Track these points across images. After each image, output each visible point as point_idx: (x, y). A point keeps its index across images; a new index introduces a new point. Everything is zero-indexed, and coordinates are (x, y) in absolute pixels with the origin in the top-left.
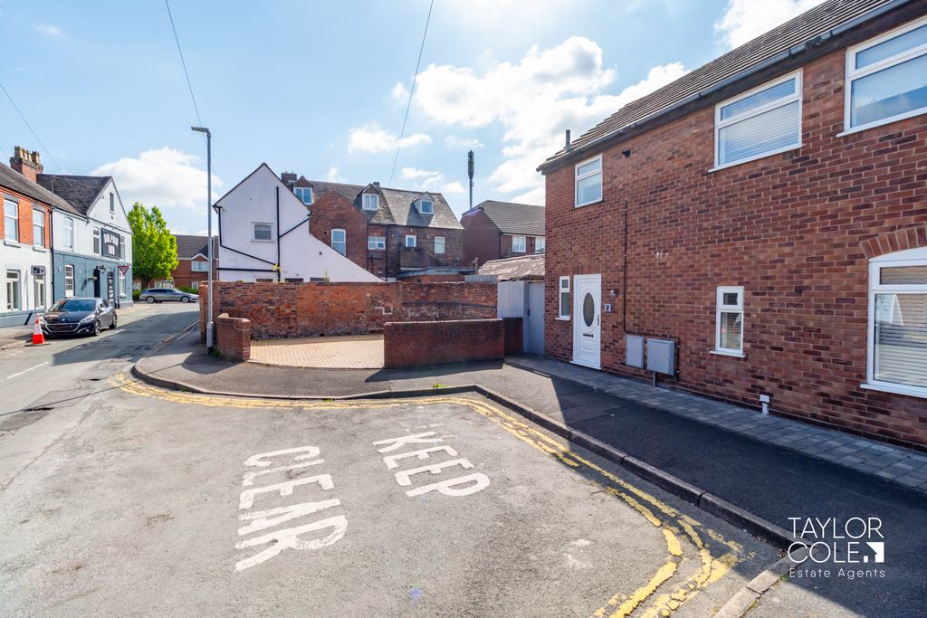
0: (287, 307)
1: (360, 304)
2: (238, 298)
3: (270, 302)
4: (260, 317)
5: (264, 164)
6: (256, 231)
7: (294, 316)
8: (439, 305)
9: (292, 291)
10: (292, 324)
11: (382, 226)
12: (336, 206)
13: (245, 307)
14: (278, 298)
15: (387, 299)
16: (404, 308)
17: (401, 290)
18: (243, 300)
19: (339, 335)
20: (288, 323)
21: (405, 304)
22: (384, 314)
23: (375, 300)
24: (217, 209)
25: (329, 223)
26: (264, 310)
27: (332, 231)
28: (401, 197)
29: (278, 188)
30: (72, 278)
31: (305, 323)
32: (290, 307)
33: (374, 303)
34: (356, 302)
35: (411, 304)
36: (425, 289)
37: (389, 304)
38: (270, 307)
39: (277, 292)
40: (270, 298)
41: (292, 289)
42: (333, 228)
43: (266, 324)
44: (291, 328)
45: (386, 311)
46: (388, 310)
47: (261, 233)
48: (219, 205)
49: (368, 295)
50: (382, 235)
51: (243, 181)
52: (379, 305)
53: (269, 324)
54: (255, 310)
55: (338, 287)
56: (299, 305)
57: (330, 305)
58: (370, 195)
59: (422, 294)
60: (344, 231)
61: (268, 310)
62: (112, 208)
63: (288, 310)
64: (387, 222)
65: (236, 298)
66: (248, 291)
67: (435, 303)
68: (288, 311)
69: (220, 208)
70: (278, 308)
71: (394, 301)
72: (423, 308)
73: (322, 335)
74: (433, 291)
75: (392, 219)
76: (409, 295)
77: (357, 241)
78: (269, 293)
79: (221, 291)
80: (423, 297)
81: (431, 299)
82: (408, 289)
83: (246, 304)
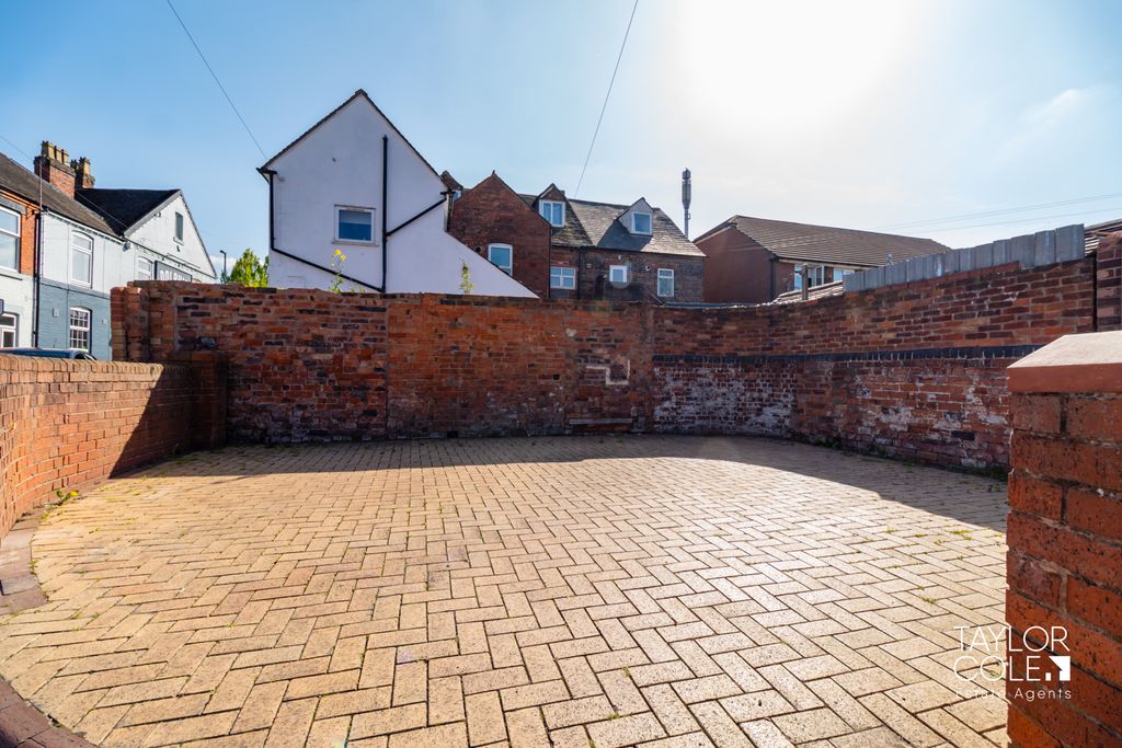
0: (360, 358)
1: (550, 356)
2: (231, 328)
3: (318, 343)
4: (287, 381)
5: (361, 93)
6: (341, 224)
7: (381, 383)
8: (748, 364)
9: (376, 316)
10: (374, 401)
11: (572, 249)
12: (496, 203)
13: (249, 353)
14: (335, 332)
15: (616, 346)
16: (656, 370)
17: (650, 324)
18: (243, 335)
19: (496, 436)
20: (364, 399)
21: (658, 360)
22: (609, 382)
23: (588, 345)
24: (267, 176)
25: (484, 234)
26: (300, 363)
27: (490, 246)
28: (598, 211)
29: (385, 140)
30: (87, 329)
31: (409, 402)
32: (368, 358)
33: (585, 354)
34: (541, 349)
35: (677, 358)
36: (708, 322)
37: (621, 360)
38: (317, 357)
39: (335, 315)
40: (321, 330)
41: (375, 309)
42: (492, 242)
43: (305, 401)
44: (371, 413)
45: (613, 377)
46: (617, 373)
47: (353, 227)
48: (270, 168)
49: (571, 333)
50: (571, 265)
51: (319, 124)
52: (597, 360)
53: (313, 400)
54: (276, 362)
55: (495, 309)
56: (395, 352)
57: (474, 354)
58: (551, 202)
59: (700, 336)
60: (510, 247)
61: (309, 364)
62: (179, 234)
63: (364, 364)
64: (579, 243)
65: (224, 327)
66: (258, 310)
67: (732, 358)
68: (364, 368)
69: (272, 173)
70: (338, 359)
71: (633, 351)
72: (702, 371)
73: (452, 435)
74: (730, 327)
75: (587, 238)
76: (669, 336)
77: (533, 265)
78: (314, 318)
79: (181, 309)
80: (702, 343)
81: (724, 350)
82: (668, 322)
83: (251, 345)
